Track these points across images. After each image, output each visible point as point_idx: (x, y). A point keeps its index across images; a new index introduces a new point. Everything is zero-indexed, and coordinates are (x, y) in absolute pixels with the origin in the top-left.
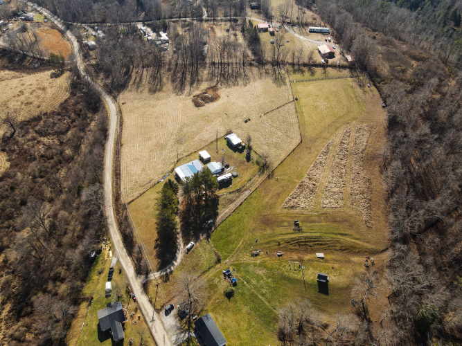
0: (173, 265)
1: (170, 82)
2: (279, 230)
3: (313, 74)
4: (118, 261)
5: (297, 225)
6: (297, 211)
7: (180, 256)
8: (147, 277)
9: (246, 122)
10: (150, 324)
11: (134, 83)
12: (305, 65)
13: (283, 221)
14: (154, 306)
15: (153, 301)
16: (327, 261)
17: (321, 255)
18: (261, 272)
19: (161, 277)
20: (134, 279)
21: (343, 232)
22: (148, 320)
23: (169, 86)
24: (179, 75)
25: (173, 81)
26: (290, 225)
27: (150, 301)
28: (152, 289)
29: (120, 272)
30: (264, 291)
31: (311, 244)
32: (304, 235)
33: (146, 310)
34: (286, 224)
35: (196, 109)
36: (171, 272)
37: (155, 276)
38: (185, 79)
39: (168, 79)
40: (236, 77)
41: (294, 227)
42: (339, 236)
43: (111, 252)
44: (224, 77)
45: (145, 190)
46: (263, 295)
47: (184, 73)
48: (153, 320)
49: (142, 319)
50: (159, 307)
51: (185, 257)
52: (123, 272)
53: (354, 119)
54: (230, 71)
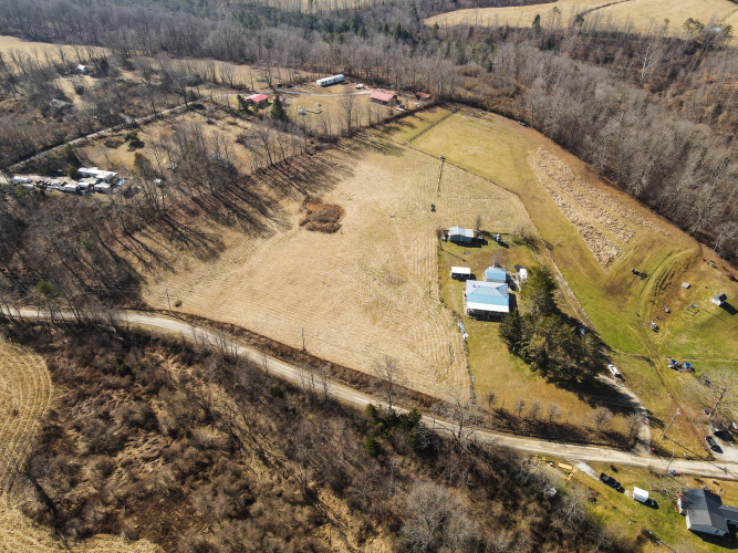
0: (636, 404)
1: (224, 229)
2: (635, 289)
3: (411, 126)
4: (589, 463)
5: (637, 273)
6: (618, 261)
7: (624, 390)
8: (643, 443)
9: (434, 210)
10: (729, 476)
11: (147, 265)
12: (387, 121)
13: (624, 279)
14: (701, 459)
15: (690, 454)
16: (695, 286)
17: (685, 285)
18: (684, 340)
19: (651, 425)
20: (638, 458)
21: (668, 252)
22: (723, 476)
23: (229, 235)
24: (224, 211)
25: (228, 223)
26: (634, 279)
27: (689, 459)
28: (668, 446)
29: (615, 470)
30: (711, 353)
31: (667, 281)
32: (654, 276)
33: (703, 470)
34: (629, 280)
35: (337, 235)
36: (648, 411)
37: (646, 432)
38: (245, 212)
39: (212, 226)
40: (322, 173)
41: (639, 278)
42: (671, 258)
43: (561, 465)
44: (301, 181)
45: (464, 364)
46: (715, 356)
47: (228, 206)
48: (725, 470)
49: (717, 481)
50: (705, 454)
51: (630, 386)
52: (617, 467)
53: (524, 148)
54: (301, 169)
